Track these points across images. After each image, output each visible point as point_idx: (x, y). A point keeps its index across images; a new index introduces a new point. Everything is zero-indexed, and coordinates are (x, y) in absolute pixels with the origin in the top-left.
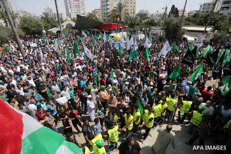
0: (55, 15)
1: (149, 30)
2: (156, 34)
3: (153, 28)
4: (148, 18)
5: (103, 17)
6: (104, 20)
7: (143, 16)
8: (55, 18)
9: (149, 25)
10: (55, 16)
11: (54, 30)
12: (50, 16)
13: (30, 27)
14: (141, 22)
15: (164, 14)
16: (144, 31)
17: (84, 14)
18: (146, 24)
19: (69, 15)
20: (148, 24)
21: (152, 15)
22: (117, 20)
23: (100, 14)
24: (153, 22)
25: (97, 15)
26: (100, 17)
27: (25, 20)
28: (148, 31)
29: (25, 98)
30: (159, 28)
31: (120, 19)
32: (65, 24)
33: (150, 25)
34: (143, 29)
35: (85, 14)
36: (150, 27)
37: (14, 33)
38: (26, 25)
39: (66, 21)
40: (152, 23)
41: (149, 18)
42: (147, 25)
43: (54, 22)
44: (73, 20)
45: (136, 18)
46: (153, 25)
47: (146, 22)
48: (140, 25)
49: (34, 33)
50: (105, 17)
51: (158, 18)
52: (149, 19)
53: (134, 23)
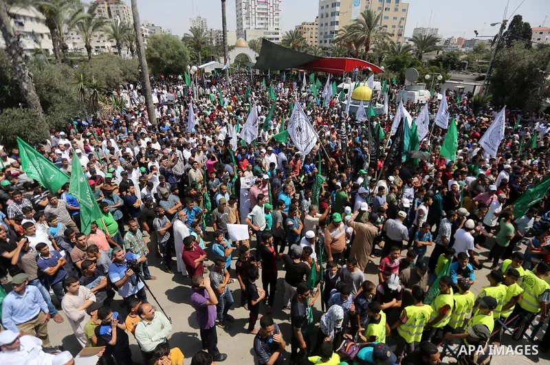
0: (211, 33)
1: (443, 81)
2: (461, 90)
3: (452, 74)
5: (321, 42)
6: (324, 49)
7: (426, 42)
8: (212, 39)
9: (442, 67)
11: (209, 67)
12: (205, 35)
13: (164, 58)
14: (420, 57)
16: (427, 82)
17: (275, 34)
18: (432, 63)
19: (241, 33)
20: (441, 64)
21: (447, 42)
22: (357, 51)
23: (314, 35)
24: (455, 59)
25: (306, 36)
26: (312, 39)
28: (440, 82)
30: (471, 76)
31: (367, 49)
32: (233, 55)
33: (445, 65)
34: (428, 77)
35: (278, 34)
36: (446, 73)
37: (142, 69)
38: (156, 54)
39: (236, 49)
40: (450, 63)
41: (441, 49)
42: (438, 65)
44: (252, 46)
45: (407, 48)
46: (453, 68)
47: (433, 58)
48: (418, 65)
50: (326, 41)
51: (464, 50)
52: (440, 52)
53: (402, 60)
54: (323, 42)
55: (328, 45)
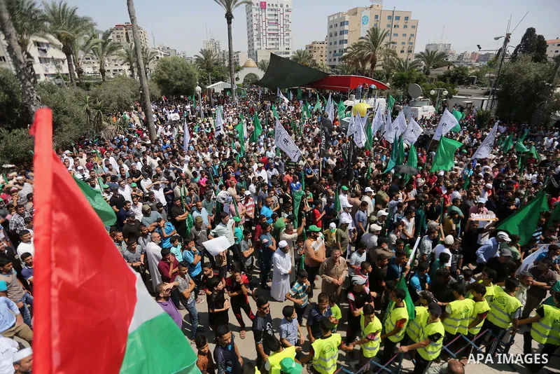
0: (223, 54)
1: (449, 96)
2: (469, 106)
3: (460, 89)
4: (449, 64)
5: (330, 60)
6: (333, 67)
7: (434, 58)
8: (224, 60)
9: (448, 82)
10: (224, 56)
11: (218, 87)
12: (214, 58)
13: (172, 80)
14: (428, 73)
15: (499, 53)
16: (433, 98)
17: (286, 53)
18: (443, 78)
19: (252, 54)
20: (448, 79)
21: (460, 57)
22: (364, 68)
23: (324, 54)
24: (463, 74)
25: (316, 56)
26: (322, 61)
27: (164, 66)
28: (446, 97)
29: (142, 230)
30: (480, 90)
31: (373, 66)
32: (242, 75)
33: (453, 81)
34: (433, 92)
35: (289, 53)
36: (453, 88)
37: (143, 90)
38: (166, 76)
39: (245, 69)
40: (458, 78)
41: (451, 65)
42: (445, 81)
43: (220, 70)
44: (262, 67)
45: (414, 65)
46: (461, 83)
47: (442, 73)
48: (425, 81)
49: (177, 92)
50: (335, 60)
51: (478, 64)
52: (451, 68)
53: (407, 76)
54: (332, 60)
55: (337, 63)
